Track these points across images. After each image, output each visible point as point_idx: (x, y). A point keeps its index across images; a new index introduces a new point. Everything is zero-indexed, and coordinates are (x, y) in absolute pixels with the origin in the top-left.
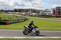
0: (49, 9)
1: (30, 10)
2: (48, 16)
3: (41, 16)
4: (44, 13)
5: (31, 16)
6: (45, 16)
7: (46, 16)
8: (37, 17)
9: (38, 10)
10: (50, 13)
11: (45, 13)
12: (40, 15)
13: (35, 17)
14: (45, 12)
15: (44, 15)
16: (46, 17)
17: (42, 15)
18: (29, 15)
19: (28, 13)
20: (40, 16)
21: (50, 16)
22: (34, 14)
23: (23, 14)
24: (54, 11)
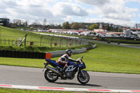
1: (101, 26)
3: (125, 41)
4: (132, 34)
7: (137, 40)
9: (118, 26)
11: (134, 33)
12: (123, 38)
14: (134, 31)
15: (133, 39)
16: (138, 42)
17: (127, 38)
18: (98, 37)
19: (95, 34)
20: (123, 40)
22: (109, 34)
23: (83, 35)
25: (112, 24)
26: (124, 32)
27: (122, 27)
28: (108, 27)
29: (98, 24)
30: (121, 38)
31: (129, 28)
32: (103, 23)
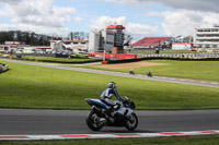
0: (82, 33)
1: (15, 36)
2: (77, 57)
3: (53, 59)
4: (64, 48)
5: (19, 57)
6: (67, 60)
7: (72, 57)
8: (39, 61)
9: (42, 36)
10: (85, 47)
11: (67, 46)
12: (51, 55)
13: (33, 60)
15: (66, 56)
16: (73, 60)
17: (57, 56)
18: (11, 53)
19: (6, 48)
20: (50, 59)
21: (86, 57)
22: (28, 50)
24: (101, 41)
25: (33, 34)
26: (52, 46)
27: (49, 38)
28: (28, 39)
29: (12, 33)
30: (46, 54)
31: (60, 39)
32: (19, 32)
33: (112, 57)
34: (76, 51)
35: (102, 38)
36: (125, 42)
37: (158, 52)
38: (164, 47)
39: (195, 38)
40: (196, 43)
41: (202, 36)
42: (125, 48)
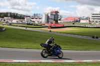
0: (40, 14)
2: (37, 25)
3: (26, 25)
4: (31, 21)
5: (10, 24)
7: (35, 25)
8: (19, 26)
9: (21, 15)
13: (17, 26)
14: (33, 19)
15: (32, 24)
16: (35, 26)
17: (28, 24)
19: (4, 20)
21: (41, 25)
22: (15, 21)
24: (48, 18)
25: (17, 14)
26: (26, 20)
27: (24, 16)
28: (14, 16)
29: (7, 13)
30: (23, 23)
31: (29, 17)
32: (10, 13)
33: (53, 26)
34: (36, 22)
35: (48, 17)
36: (59, 19)
37: (74, 24)
38: (77, 21)
39: (91, 17)
40: (91, 20)
41: (94, 17)
42: (59, 21)
